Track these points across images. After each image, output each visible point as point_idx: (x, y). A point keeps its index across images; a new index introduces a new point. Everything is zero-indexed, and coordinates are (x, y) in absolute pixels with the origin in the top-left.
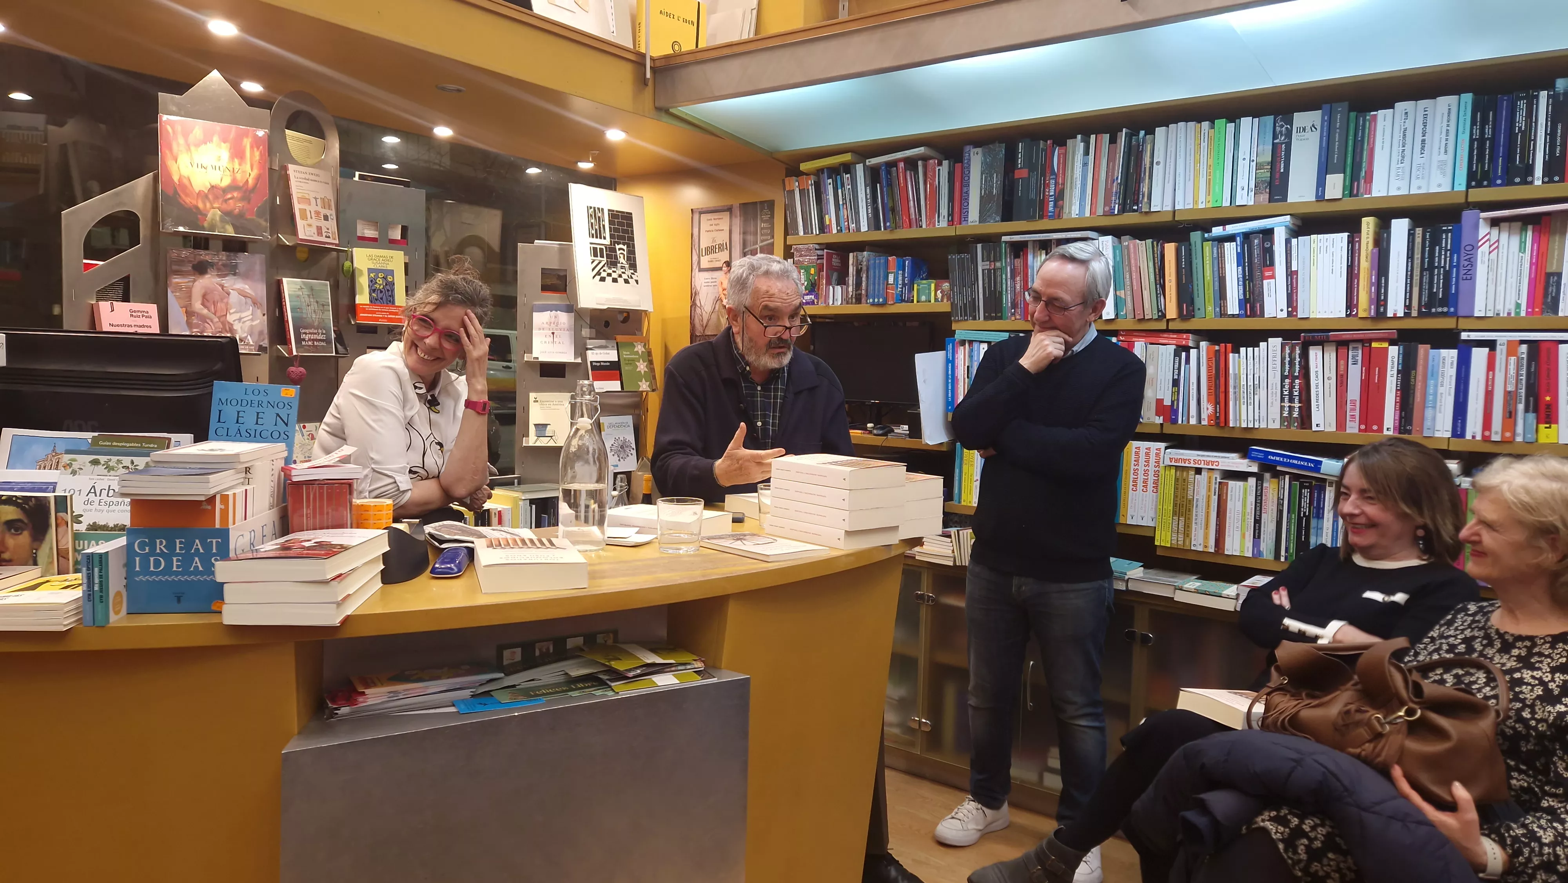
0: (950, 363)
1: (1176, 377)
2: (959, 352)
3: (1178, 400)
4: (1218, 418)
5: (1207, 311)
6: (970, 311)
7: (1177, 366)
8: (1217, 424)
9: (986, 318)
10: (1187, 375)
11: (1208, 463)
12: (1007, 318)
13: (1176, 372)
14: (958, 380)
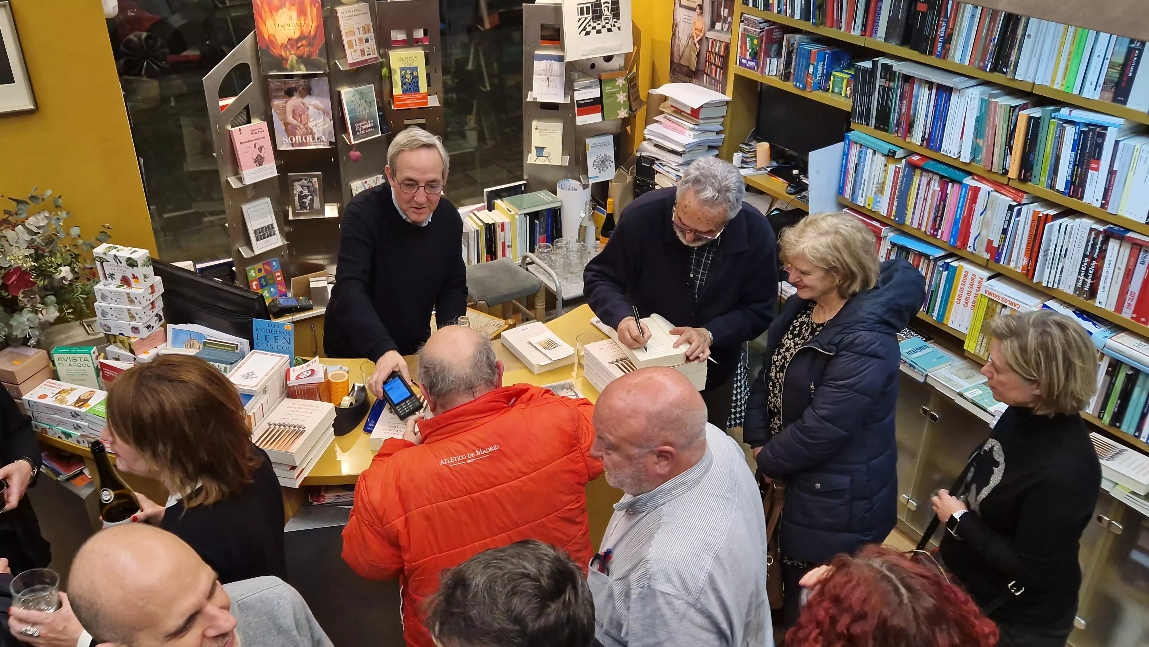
0: (846, 155)
1: (1005, 227)
2: (853, 149)
3: (1004, 245)
4: (1028, 270)
5: (1041, 181)
6: (865, 117)
7: (1008, 218)
8: (1027, 275)
9: (876, 127)
10: (1015, 227)
11: (1012, 304)
12: (892, 133)
13: (1006, 223)
14: (848, 172)
